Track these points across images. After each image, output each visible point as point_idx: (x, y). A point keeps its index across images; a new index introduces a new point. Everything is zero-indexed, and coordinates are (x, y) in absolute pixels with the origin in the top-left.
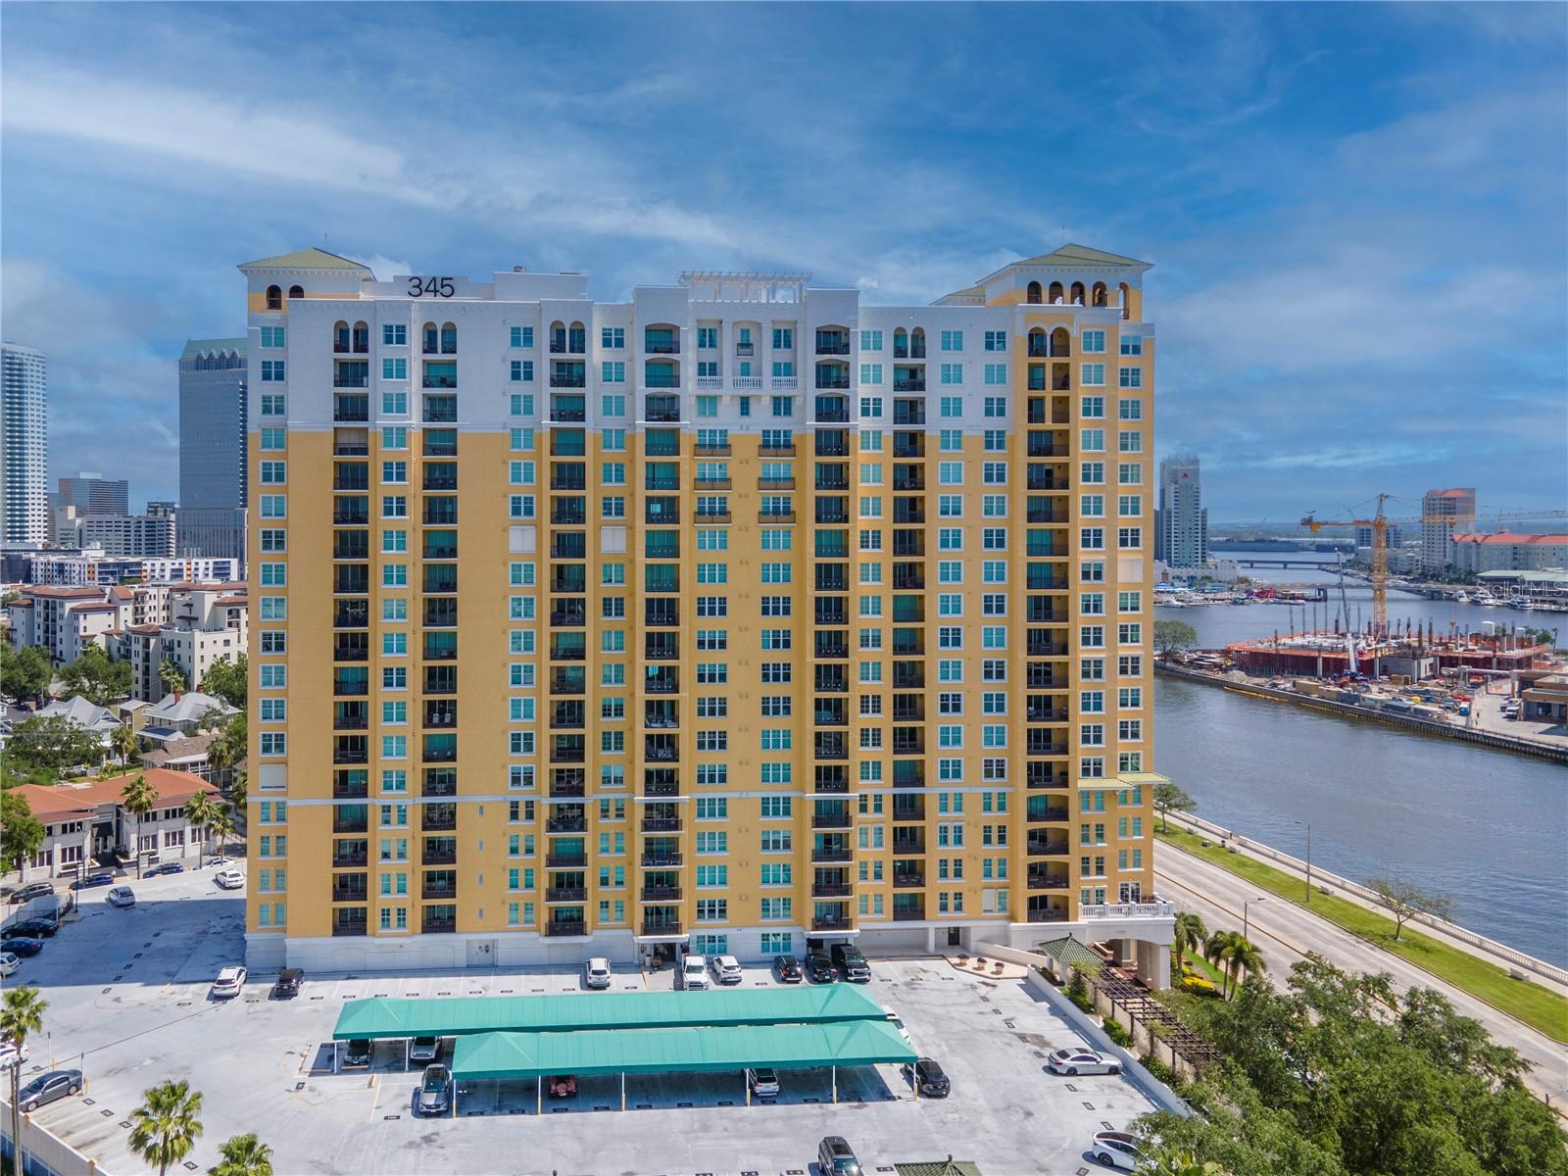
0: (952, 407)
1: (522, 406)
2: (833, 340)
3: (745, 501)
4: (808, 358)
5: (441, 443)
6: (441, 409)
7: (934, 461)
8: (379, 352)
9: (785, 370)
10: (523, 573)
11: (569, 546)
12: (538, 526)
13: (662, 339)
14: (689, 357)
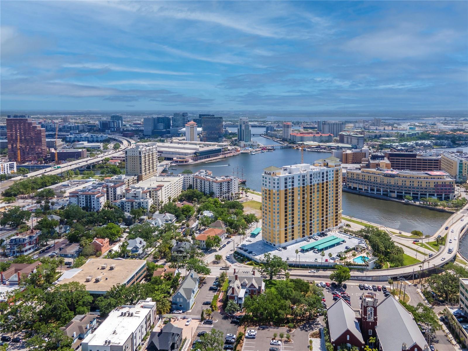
0: (330, 178)
1: (299, 184)
2: (323, 173)
3: (316, 190)
4: (321, 175)
5: (293, 189)
6: (293, 185)
7: (328, 184)
8: (288, 180)
9: (319, 177)
10: (299, 201)
11: (304, 198)
12: (301, 196)
13: (311, 176)
14: (312, 177)
